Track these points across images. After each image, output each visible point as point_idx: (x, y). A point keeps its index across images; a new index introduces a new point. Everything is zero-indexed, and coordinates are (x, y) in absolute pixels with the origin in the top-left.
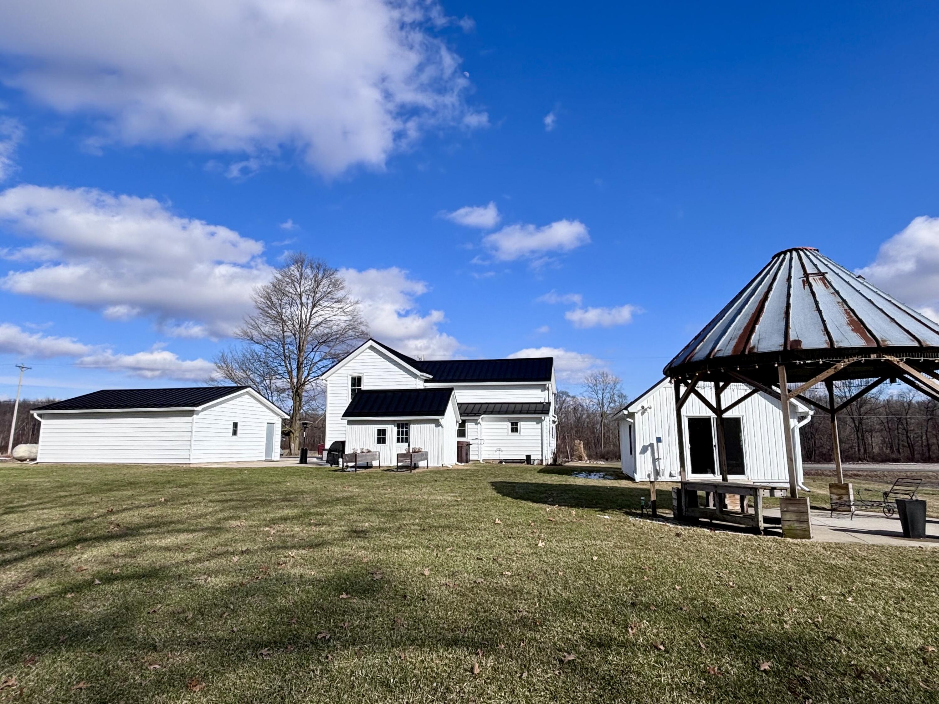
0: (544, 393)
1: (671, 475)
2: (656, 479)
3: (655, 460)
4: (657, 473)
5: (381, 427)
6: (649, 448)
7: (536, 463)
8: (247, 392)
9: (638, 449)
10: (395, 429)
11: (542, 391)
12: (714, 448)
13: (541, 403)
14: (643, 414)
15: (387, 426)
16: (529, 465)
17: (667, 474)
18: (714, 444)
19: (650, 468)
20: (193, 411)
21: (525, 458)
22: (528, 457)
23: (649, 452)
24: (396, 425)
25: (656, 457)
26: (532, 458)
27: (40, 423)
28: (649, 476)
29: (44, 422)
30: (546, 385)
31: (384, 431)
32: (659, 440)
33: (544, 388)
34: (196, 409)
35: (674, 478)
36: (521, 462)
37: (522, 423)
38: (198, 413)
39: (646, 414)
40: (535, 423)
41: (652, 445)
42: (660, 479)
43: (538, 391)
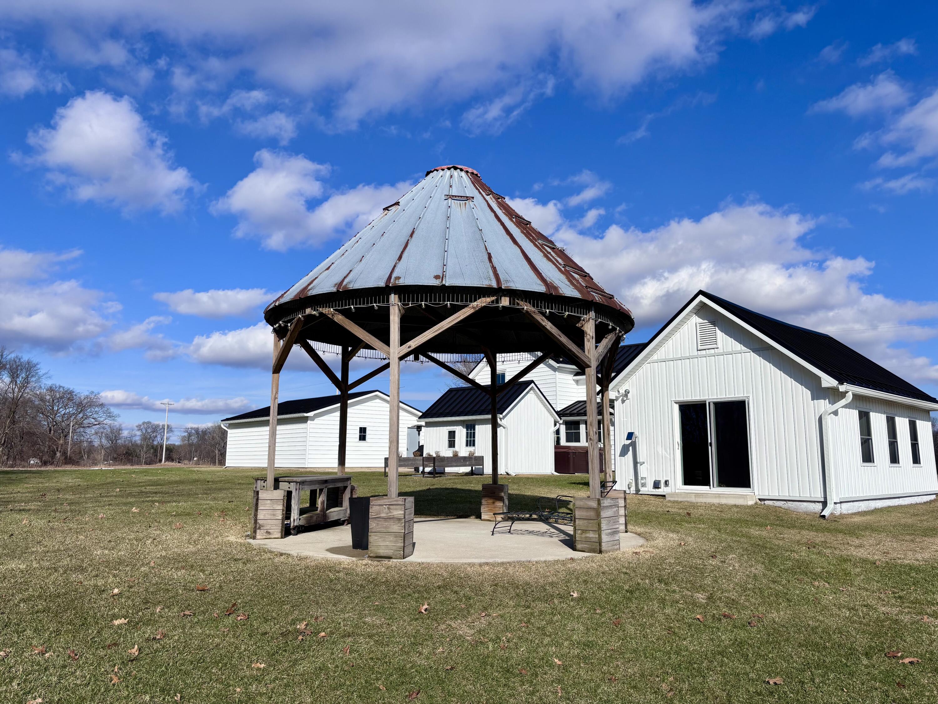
1: (655, 486)
2: (637, 490)
3: (636, 465)
4: (639, 482)
5: (451, 428)
8: (376, 395)
9: (618, 450)
10: (464, 431)
12: (709, 447)
14: (625, 400)
15: (455, 427)
17: (650, 485)
18: (709, 442)
19: (630, 476)
20: (307, 417)
23: (630, 455)
24: (465, 426)
25: (638, 460)
27: (227, 431)
28: (630, 486)
29: (230, 431)
31: (454, 432)
34: (306, 415)
35: (659, 490)
38: (313, 418)
41: (633, 444)
42: (641, 491)
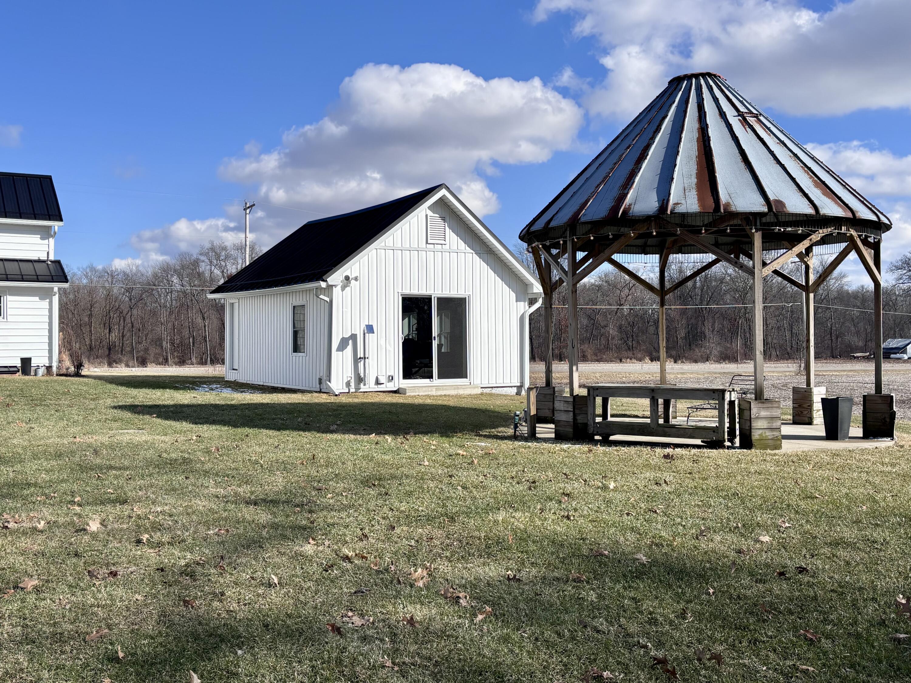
0: (46, 241)
1: (377, 383)
2: (357, 388)
3: (356, 360)
4: (360, 380)
6: (350, 342)
7: (41, 371)
9: (335, 344)
11: (42, 238)
12: (433, 341)
13: (39, 261)
14: (343, 288)
16: (27, 377)
17: (372, 381)
18: (433, 336)
19: (349, 373)
21: (18, 364)
22: (26, 362)
23: (349, 349)
25: (360, 354)
26: (34, 363)
28: (348, 384)
30: (49, 227)
32: (370, 329)
33: (46, 233)
35: (382, 386)
36: (10, 370)
37: (10, 298)
39: (348, 289)
40: (37, 299)
41: (354, 337)
42: (363, 388)
43: (35, 239)
